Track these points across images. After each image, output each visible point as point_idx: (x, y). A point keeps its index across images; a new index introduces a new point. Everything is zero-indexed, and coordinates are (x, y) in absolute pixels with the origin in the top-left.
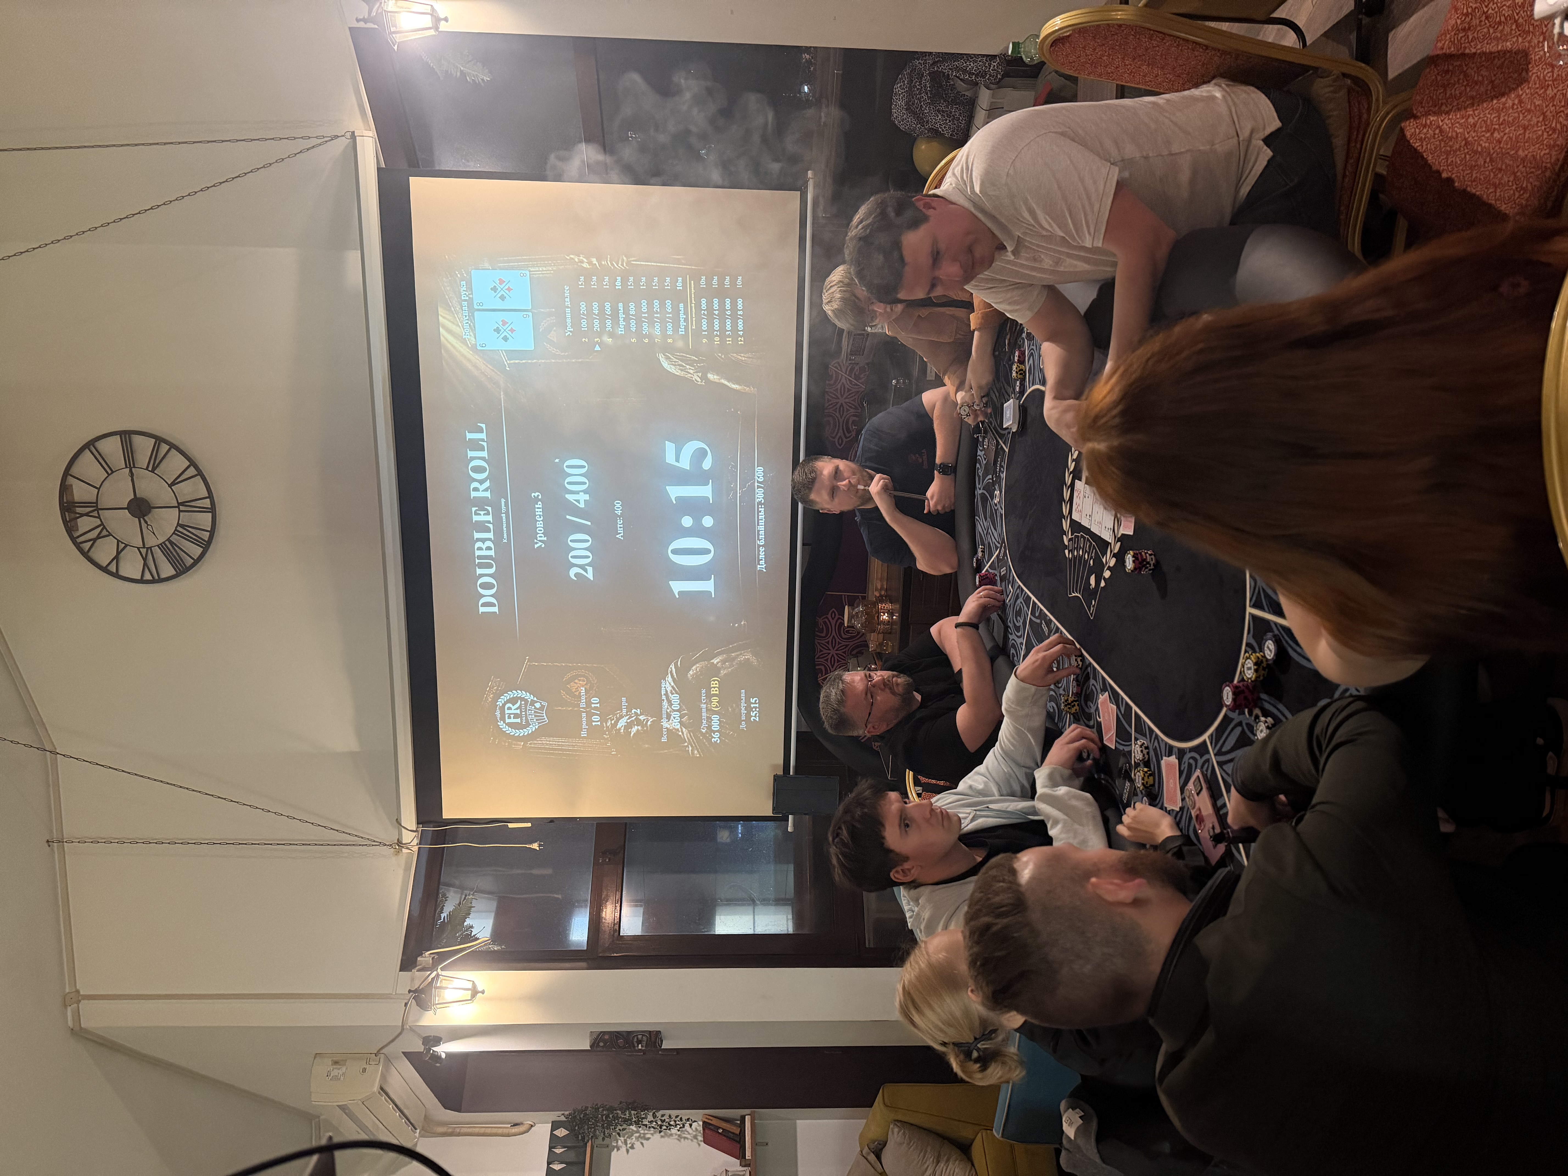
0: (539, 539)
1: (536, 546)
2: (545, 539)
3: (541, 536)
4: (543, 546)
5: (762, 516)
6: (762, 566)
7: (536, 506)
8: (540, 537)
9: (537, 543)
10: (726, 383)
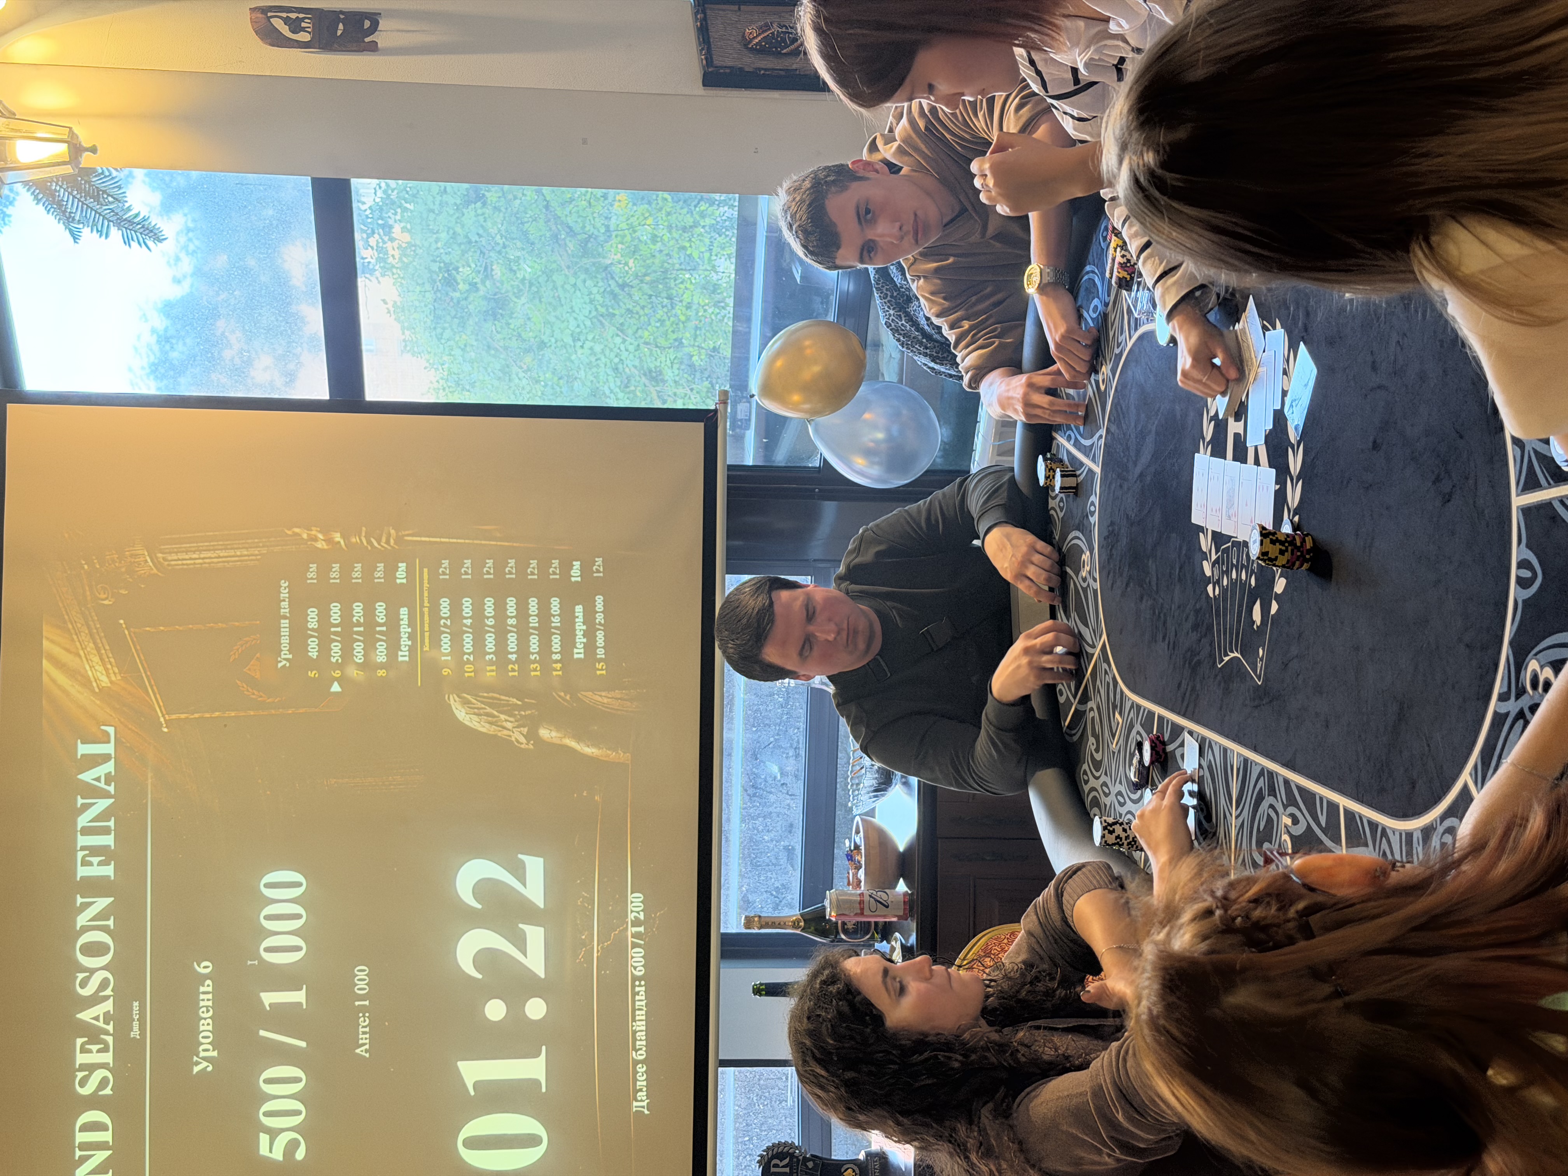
0: (202, 1054)
1: (196, 1069)
2: (215, 1054)
3: (207, 1049)
4: (210, 1069)
5: (641, 1000)
6: (641, 1103)
7: (202, 989)
8: (204, 1050)
9: (197, 1063)
10: (572, 744)
